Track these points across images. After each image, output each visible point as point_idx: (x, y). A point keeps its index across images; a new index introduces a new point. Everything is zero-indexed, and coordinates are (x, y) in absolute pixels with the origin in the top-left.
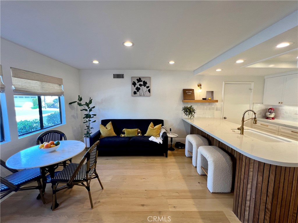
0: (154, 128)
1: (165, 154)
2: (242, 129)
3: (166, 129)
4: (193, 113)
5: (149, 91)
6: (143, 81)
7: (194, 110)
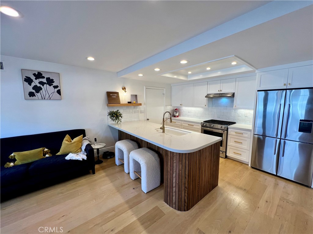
0: (72, 142)
1: (91, 171)
2: (163, 128)
3: (89, 140)
4: (120, 118)
5: (59, 92)
6: (47, 78)
7: (121, 114)
